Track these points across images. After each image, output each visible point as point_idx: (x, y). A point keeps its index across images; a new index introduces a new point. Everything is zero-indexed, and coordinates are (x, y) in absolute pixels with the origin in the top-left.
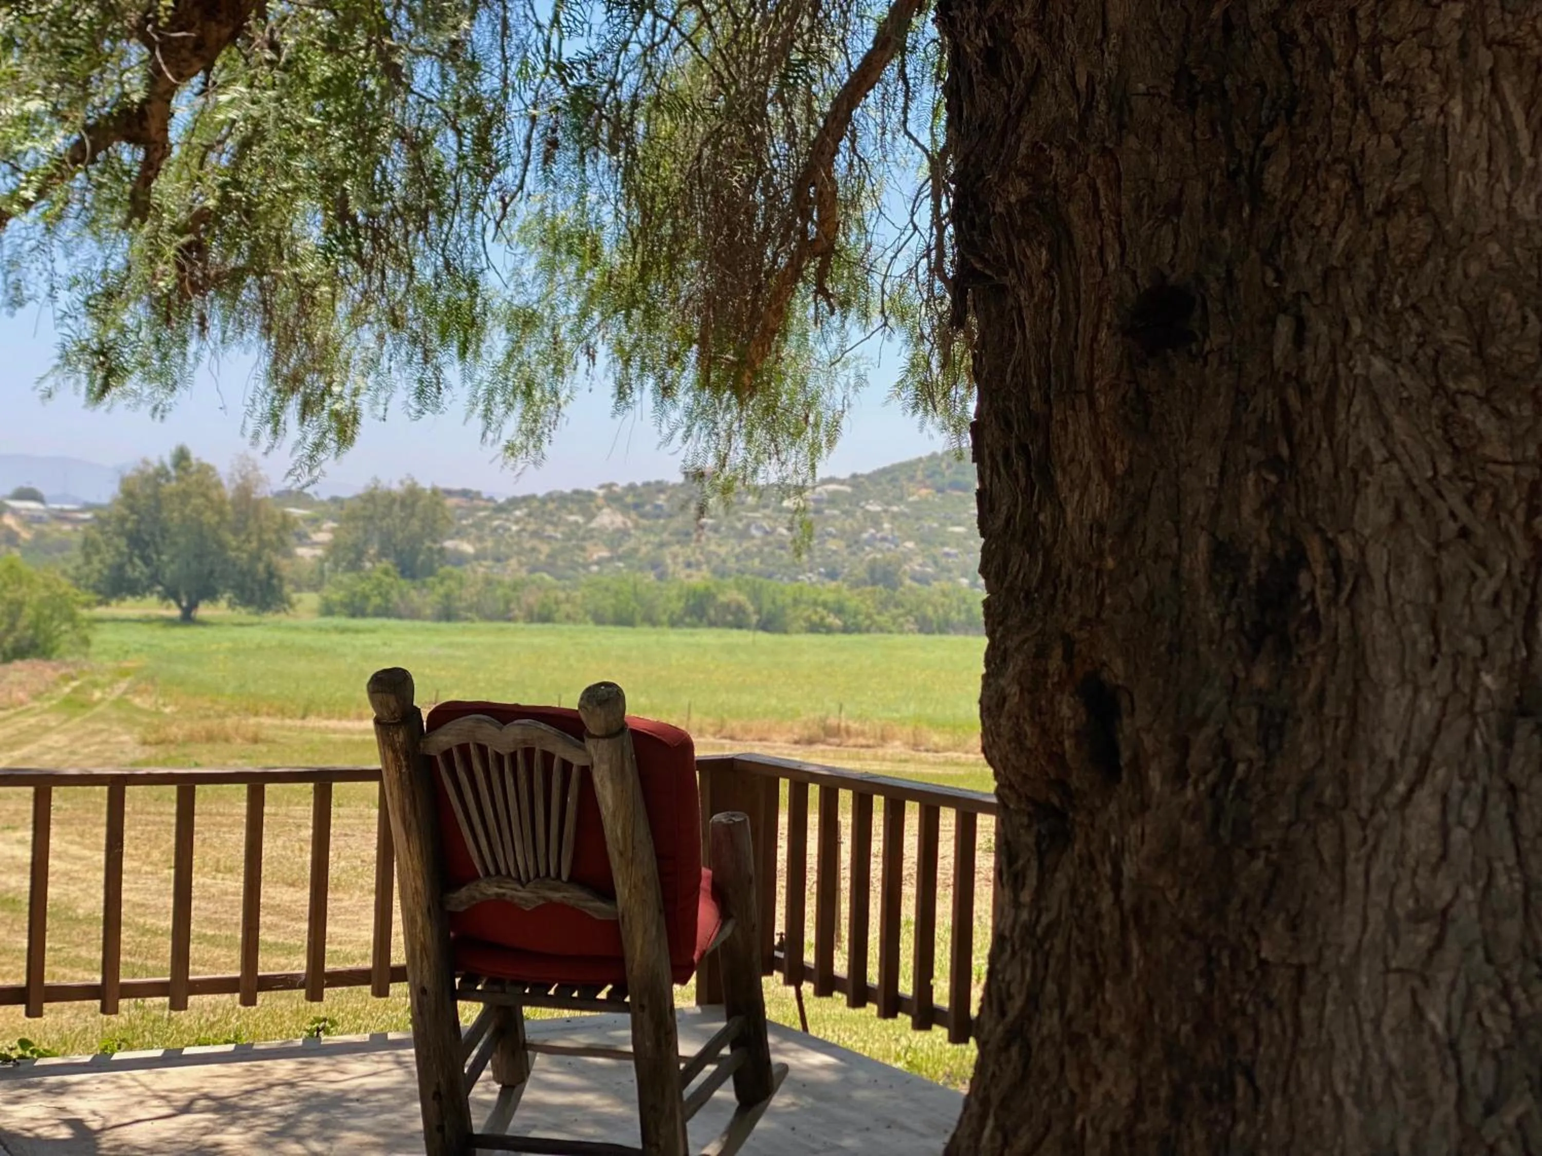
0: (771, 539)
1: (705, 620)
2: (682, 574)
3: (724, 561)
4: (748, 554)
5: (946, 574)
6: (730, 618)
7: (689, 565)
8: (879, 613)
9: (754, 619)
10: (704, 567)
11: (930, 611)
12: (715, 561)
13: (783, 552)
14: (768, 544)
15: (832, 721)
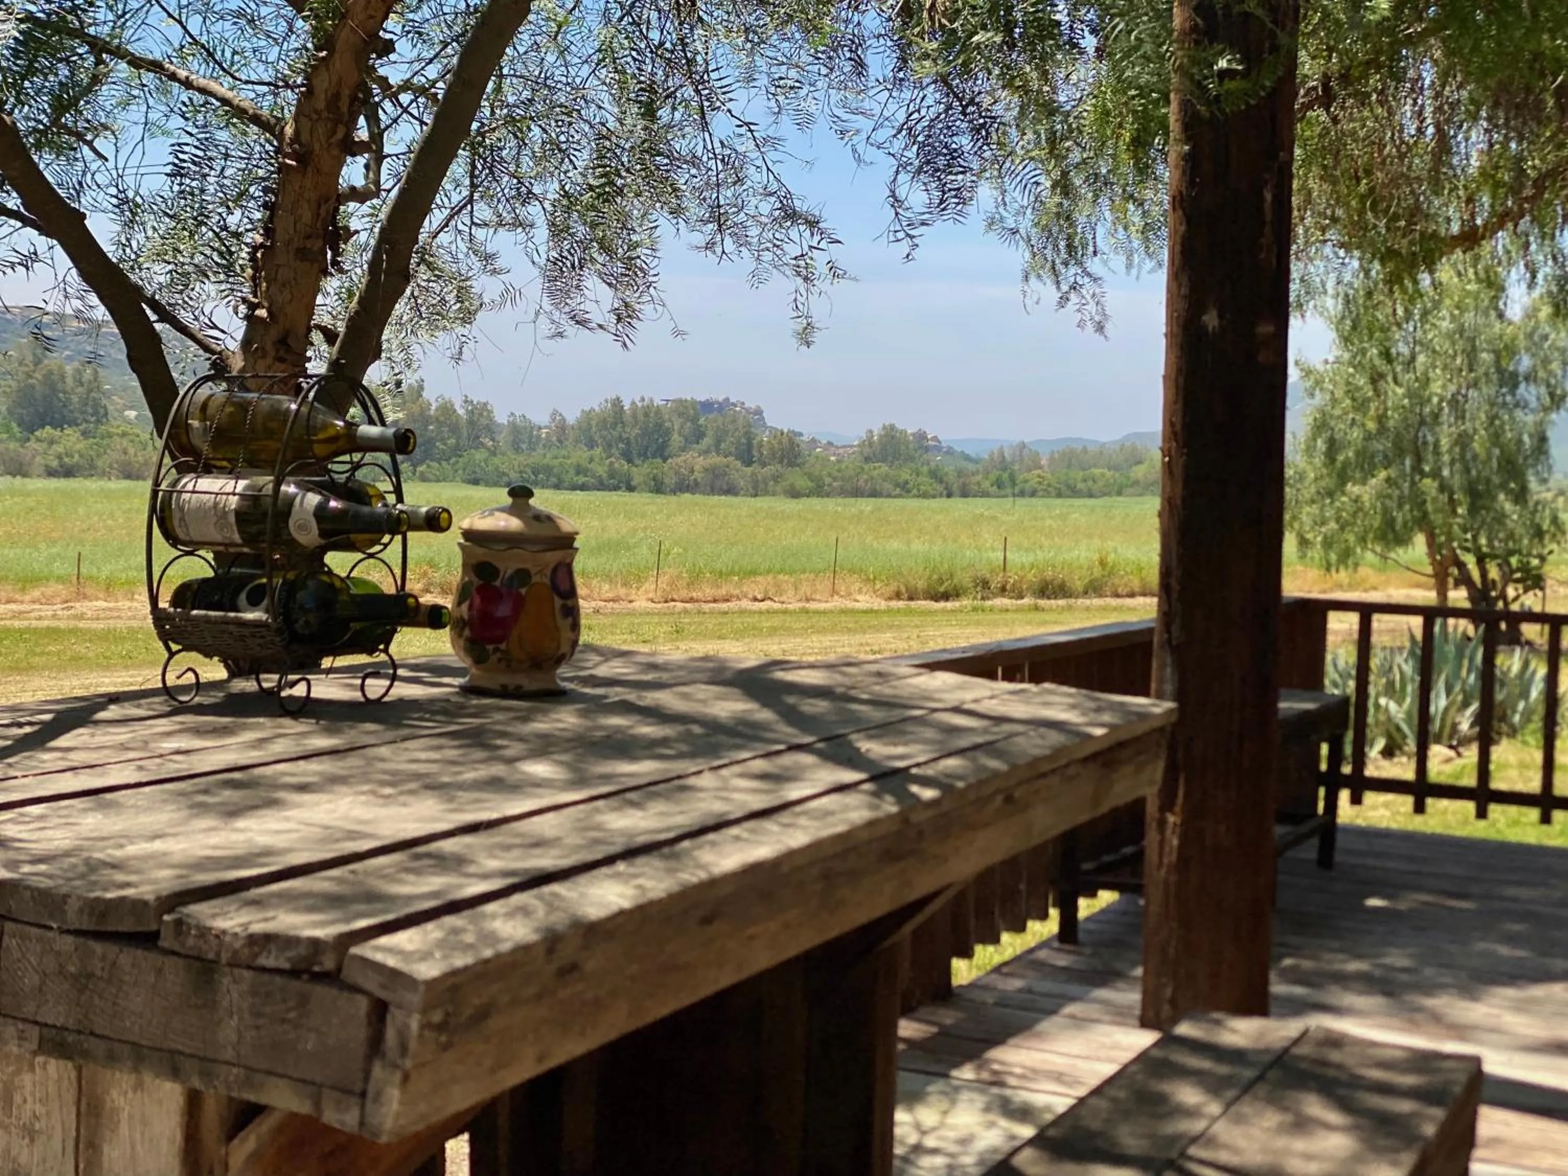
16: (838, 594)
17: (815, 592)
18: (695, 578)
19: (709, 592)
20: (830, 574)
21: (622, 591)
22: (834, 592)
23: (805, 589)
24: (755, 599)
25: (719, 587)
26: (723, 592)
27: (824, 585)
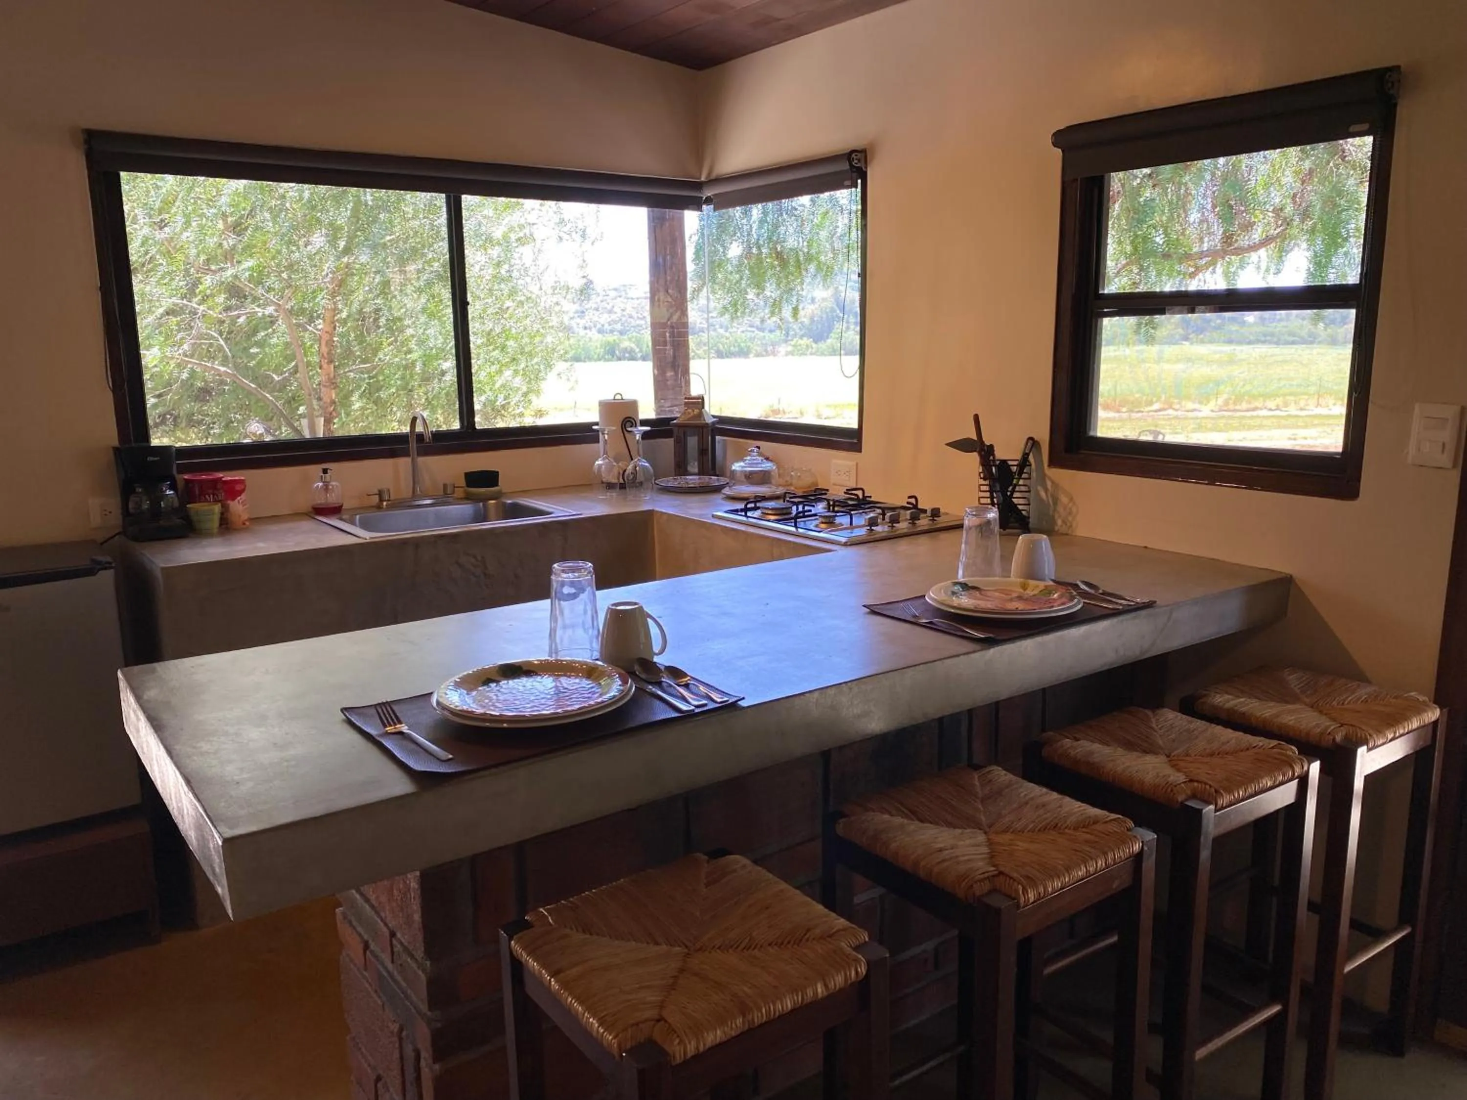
0: (624, 313)
1: (615, 357)
2: (582, 332)
3: (603, 326)
4: (615, 322)
5: (712, 328)
6: (627, 355)
7: (585, 328)
8: (698, 350)
9: (639, 355)
10: (593, 329)
11: (721, 347)
12: (599, 326)
13: (632, 320)
14: (624, 316)
15: (775, 407)
16: (1321, 406)
17: (1307, 405)
18: (1239, 399)
19: (1244, 406)
20: (1316, 397)
21: (1197, 406)
22: (1318, 405)
23: (1302, 404)
24: (1270, 410)
25: (1250, 403)
26: (1252, 406)
27: (1312, 402)
